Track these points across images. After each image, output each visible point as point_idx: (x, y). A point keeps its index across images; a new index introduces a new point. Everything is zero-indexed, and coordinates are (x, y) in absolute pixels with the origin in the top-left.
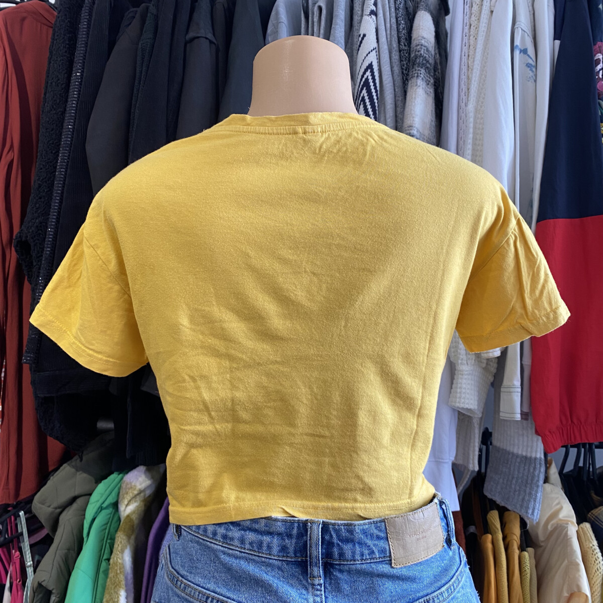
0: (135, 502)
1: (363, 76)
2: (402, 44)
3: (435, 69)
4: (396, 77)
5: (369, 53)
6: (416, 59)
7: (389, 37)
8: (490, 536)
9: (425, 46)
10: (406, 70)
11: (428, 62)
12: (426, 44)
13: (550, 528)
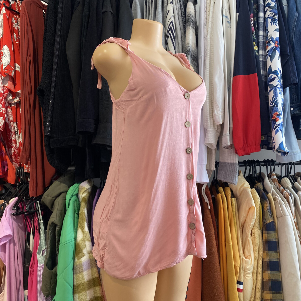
0: (85, 193)
1: (169, 26)
2: (183, 14)
3: (195, 24)
4: (181, 26)
5: (171, 17)
6: (189, 19)
7: (178, 12)
8: (220, 194)
9: (191, 15)
10: (185, 24)
11: (193, 20)
12: (192, 14)
13: (241, 190)
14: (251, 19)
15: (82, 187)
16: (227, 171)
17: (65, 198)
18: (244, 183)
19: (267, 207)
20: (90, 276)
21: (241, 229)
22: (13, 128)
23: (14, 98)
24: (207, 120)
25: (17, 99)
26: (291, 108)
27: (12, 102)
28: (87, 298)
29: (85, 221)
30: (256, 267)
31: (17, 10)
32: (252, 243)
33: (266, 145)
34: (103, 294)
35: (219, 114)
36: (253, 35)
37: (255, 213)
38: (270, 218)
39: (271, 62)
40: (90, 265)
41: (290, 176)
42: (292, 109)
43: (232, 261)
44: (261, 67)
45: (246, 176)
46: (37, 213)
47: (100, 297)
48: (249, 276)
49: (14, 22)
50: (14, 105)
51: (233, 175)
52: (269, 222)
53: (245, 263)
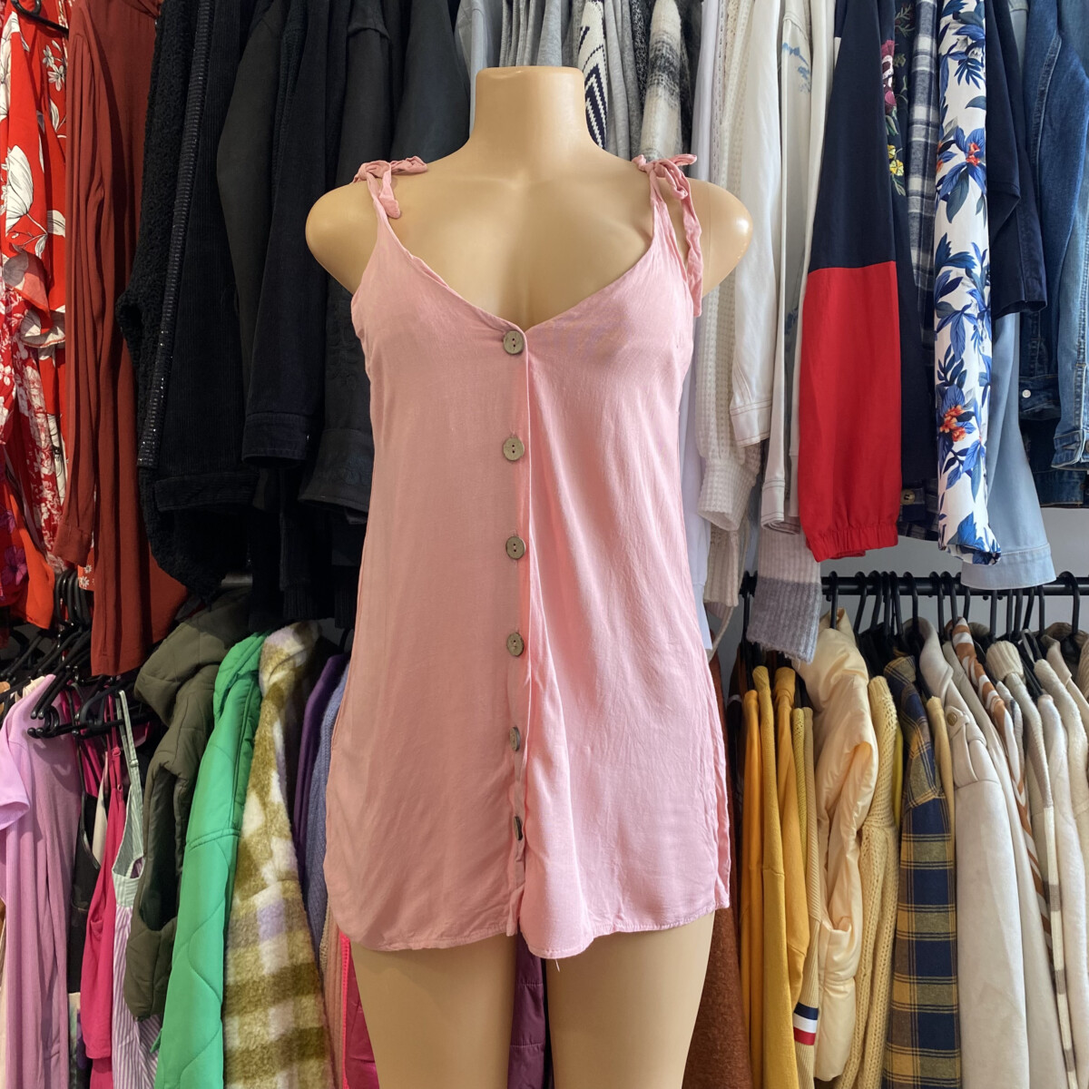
0: (283, 669)
2: (638, 40)
3: (682, 75)
4: (630, 85)
5: (594, 52)
6: (656, 60)
7: (620, 30)
8: (754, 693)
9: (668, 44)
10: (643, 76)
11: (671, 64)
12: (670, 41)
13: (833, 681)
14: (883, 62)
15: (271, 647)
16: (781, 612)
17: (213, 683)
18: (844, 655)
19: (920, 748)
20: (283, 957)
21: (822, 821)
22: (43, 436)
23: (48, 330)
24: (707, 429)
25: (57, 334)
26: (1021, 391)
27: (41, 345)
28: (268, 1034)
29: (271, 766)
30: (870, 959)
31: (63, 23)
32: (860, 872)
33: (919, 524)
34: (327, 1020)
35: (749, 408)
36: (887, 120)
37: (872, 765)
38: (926, 786)
39: (950, 221)
40: (283, 919)
41: (1027, 635)
42: (1026, 394)
43: (780, 933)
44: (914, 236)
45: (861, 631)
46: (118, 730)
47: (315, 1031)
48: (841, 988)
49: (51, 62)
50: (47, 357)
51: (799, 626)
52: (924, 802)
53: (829, 943)
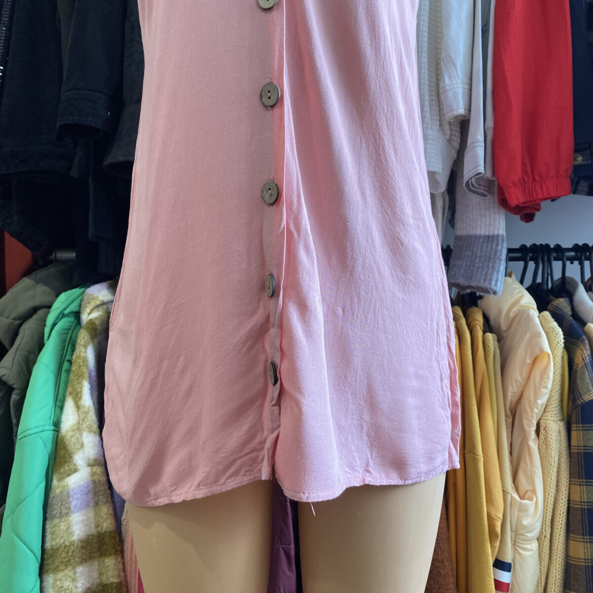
0: (98, 311)
13: (512, 315)
15: (90, 295)
16: (475, 259)
17: (45, 321)
18: (520, 295)
19: (583, 359)
20: (90, 527)
21: (507, 419)
28: (76, 587)
29: (83, 378)
30: (549, 524)
32: (540, 456)
33: (586, 179)
34: (126, 576)
35: (455, 86)
37: (550, 370)
38: (591, 387)
40: (90, 496)
43: (482, 503)
47: (115, 585)
48: (528, 547)
51: (491, 266)
52: (589, 399)
53: (519, 511)
